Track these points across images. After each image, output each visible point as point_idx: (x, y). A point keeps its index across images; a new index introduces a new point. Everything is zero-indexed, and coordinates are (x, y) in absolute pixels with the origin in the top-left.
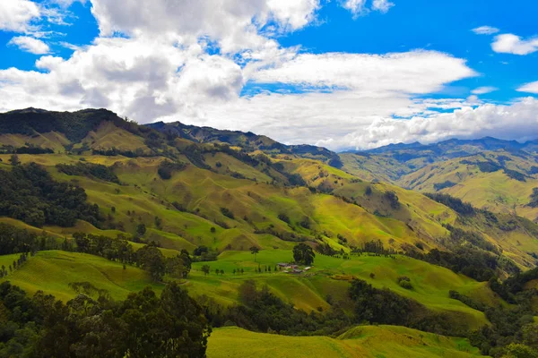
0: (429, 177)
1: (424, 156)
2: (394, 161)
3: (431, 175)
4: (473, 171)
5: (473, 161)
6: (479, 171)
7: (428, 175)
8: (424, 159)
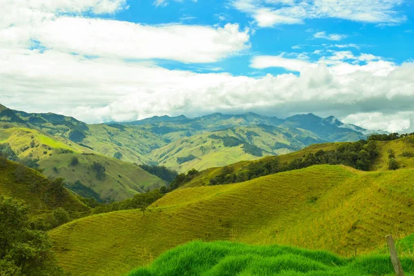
0: (178, 151)
1: (182, 130)
2: (150, 134)
3: (180, 149)
4: (217, 146)
5: (221, 136)
6: (223, 146)
7: (177, 149)
8: (182, 133)
